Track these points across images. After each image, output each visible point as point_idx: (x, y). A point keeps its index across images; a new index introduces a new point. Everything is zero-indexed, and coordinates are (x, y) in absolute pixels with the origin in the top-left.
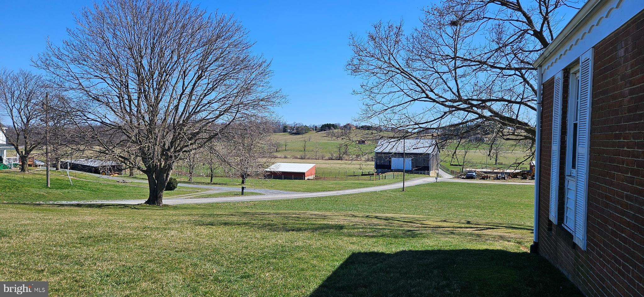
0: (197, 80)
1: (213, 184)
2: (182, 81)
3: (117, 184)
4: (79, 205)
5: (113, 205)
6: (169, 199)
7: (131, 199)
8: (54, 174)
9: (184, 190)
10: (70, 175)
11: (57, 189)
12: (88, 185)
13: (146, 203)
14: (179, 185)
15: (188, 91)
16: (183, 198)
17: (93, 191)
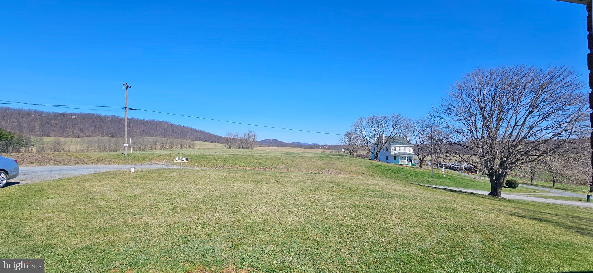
0: (528, 115)
1: (555, 188)
2: (515, 117)
3: (473, 179)
4: (447, 190)
5: (468, 193)
6: (510, 194)
7: (482, 190)
8: (436, 171)
9: (525, 190)
10: (444, 171)
11: (437, 179)
12: (454, 178)
13: (489, 194)
14: (520, 185)
15: (520, 123)
16: (523, 195)
17: (457, 182)
